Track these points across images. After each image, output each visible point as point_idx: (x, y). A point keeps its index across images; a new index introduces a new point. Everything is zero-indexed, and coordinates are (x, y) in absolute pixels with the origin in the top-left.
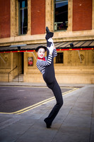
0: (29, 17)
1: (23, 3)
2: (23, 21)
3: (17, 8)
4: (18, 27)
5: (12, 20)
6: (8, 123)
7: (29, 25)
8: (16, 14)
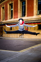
0: (26, 9)
1: (24, 3)
2: (24, 11)
3: (21, 5)
4: (21, 13)
5: (19, 11)
6: (16, 56)
7: (26, 12)
8: (20, 8)
